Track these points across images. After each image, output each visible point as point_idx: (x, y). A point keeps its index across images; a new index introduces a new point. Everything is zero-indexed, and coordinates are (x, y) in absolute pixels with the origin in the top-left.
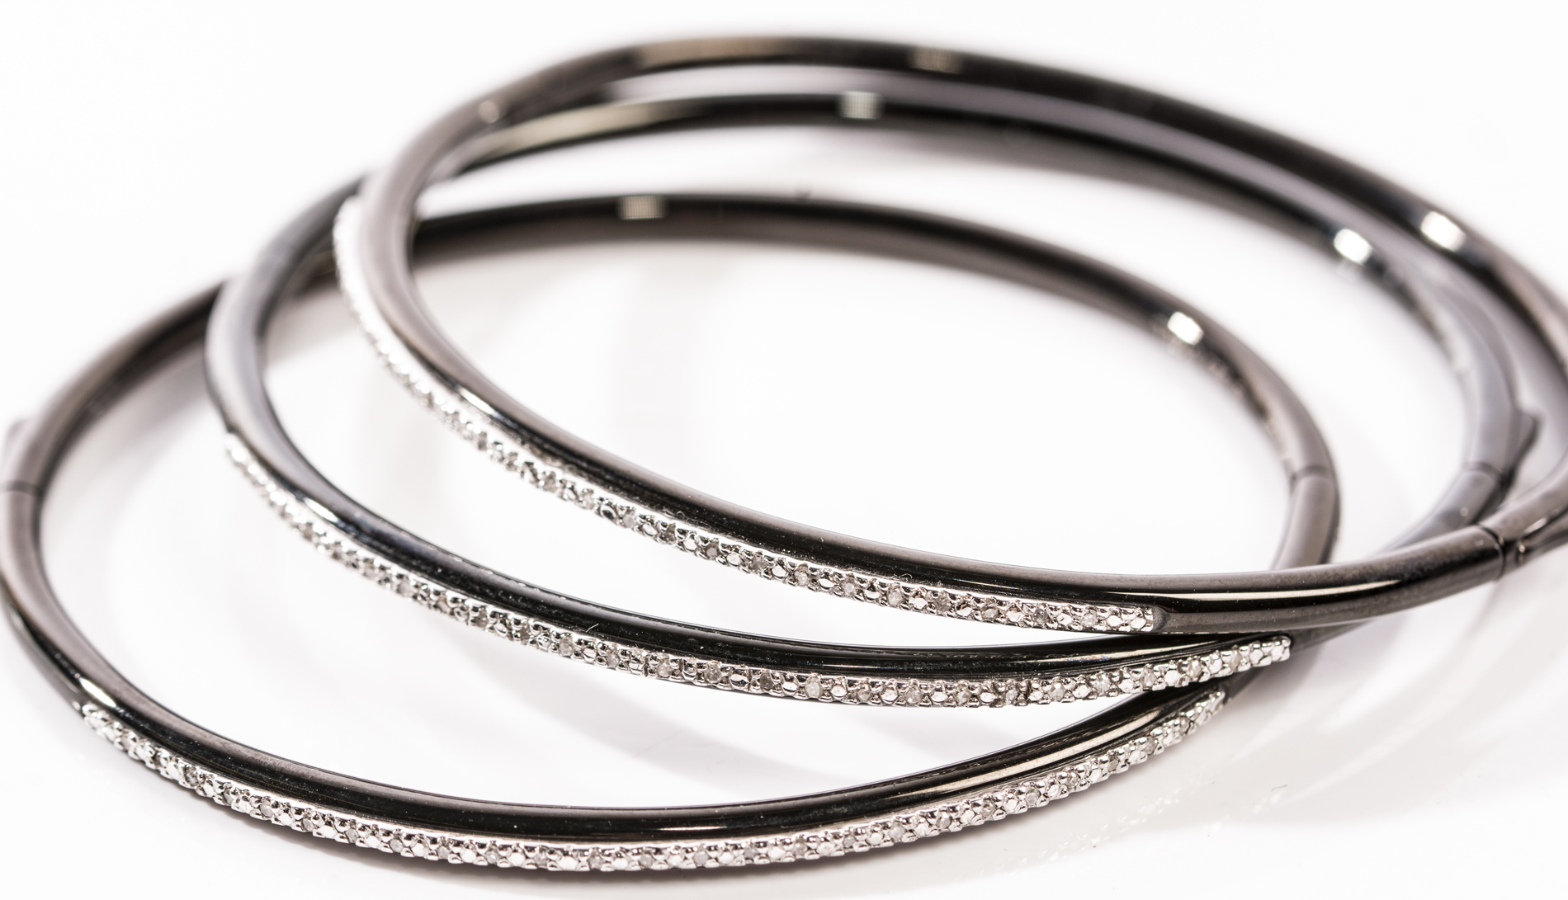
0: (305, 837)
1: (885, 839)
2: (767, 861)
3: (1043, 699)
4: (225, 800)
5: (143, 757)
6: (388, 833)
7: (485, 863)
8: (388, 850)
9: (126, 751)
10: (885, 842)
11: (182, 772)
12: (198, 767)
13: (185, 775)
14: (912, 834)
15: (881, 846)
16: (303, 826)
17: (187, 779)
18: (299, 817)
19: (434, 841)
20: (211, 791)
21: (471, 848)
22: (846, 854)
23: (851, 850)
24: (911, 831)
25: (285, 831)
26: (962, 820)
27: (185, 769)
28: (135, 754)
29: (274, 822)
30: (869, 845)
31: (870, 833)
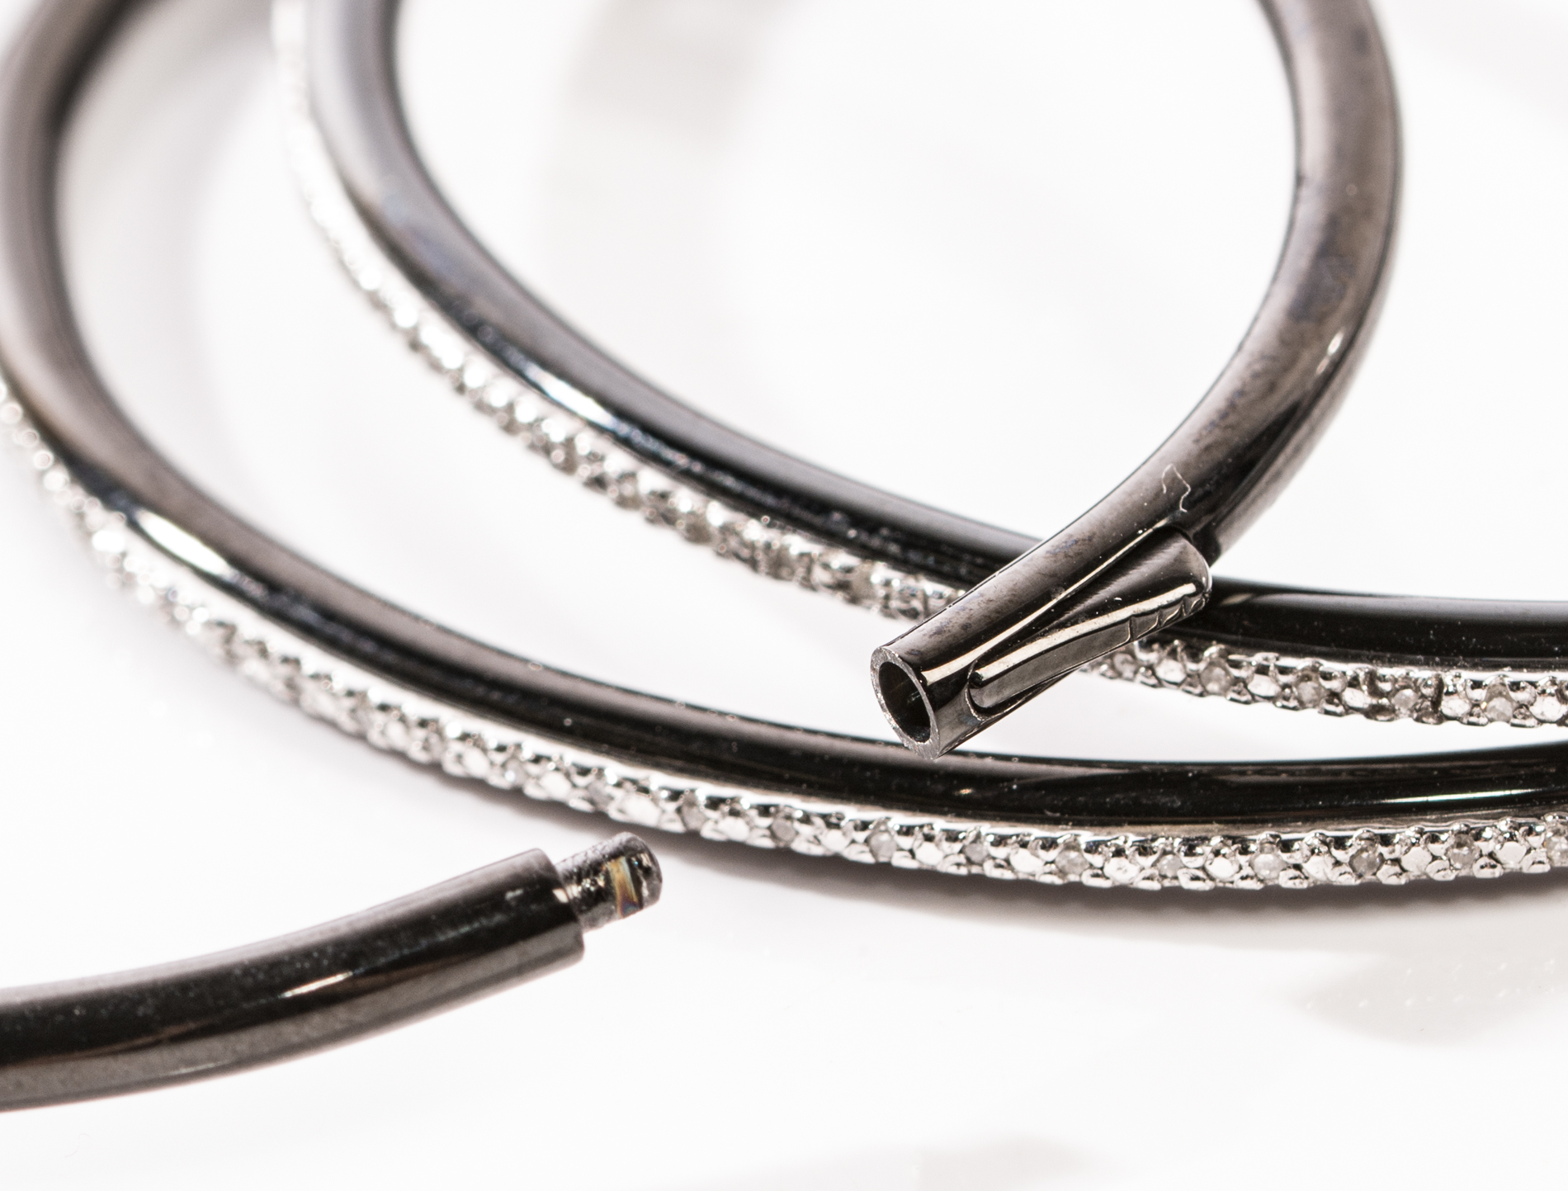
1: (1244, 873)
2: (1007, 875)
3: (1471, 714)
10: (1243, 878)
14: (1297, 873)
15: (1234, 886)
22: (1164, 890)
23: (1175, 883)
24: (1298, 867)
26: (1404, 864)
30: (1212, 879)
31: (1211, 856)
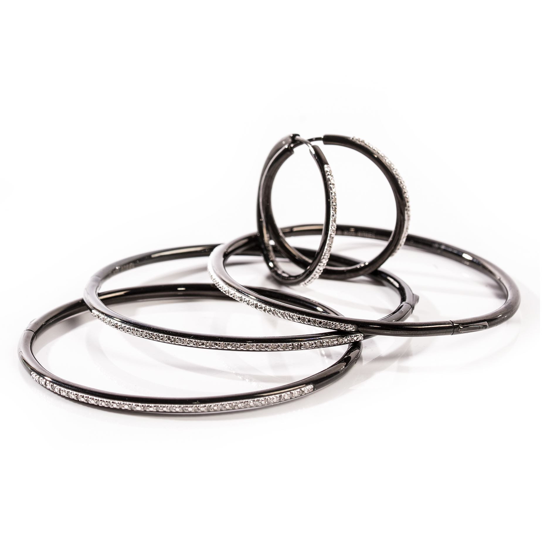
0: (77, 401)
4: (60, 393)
5: (43, 384)
6: (96, 400)
7: (118, 408)
8: (96, 404)
9: (40, 383)
11: (51, 386)
12: (54, 384)
13: (52, 387)
16: (77, 398)
17: (52, 388)
18: (76, 396)
19: (107, 402)
20: (56, 390)
21: (115, 404)
25: (73, 400)
27: (52, 385)
28: (41, 383)
29: (71, 398)
